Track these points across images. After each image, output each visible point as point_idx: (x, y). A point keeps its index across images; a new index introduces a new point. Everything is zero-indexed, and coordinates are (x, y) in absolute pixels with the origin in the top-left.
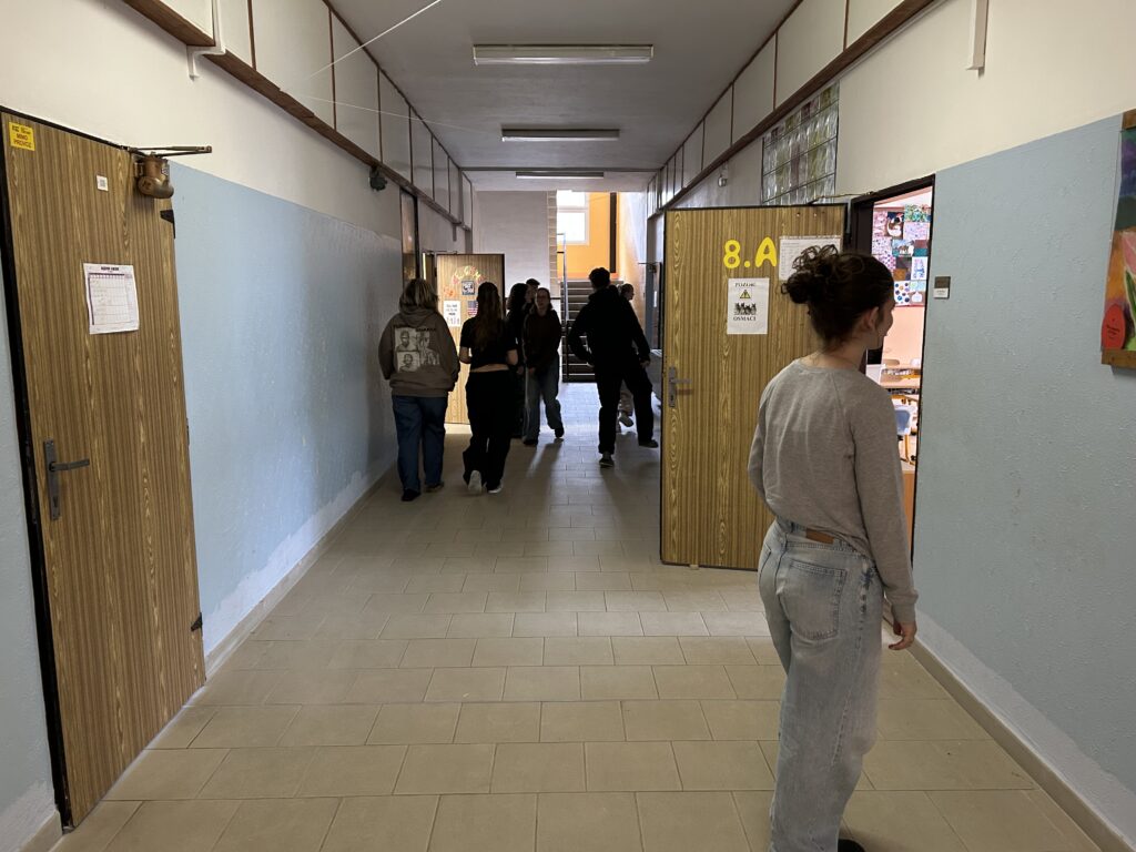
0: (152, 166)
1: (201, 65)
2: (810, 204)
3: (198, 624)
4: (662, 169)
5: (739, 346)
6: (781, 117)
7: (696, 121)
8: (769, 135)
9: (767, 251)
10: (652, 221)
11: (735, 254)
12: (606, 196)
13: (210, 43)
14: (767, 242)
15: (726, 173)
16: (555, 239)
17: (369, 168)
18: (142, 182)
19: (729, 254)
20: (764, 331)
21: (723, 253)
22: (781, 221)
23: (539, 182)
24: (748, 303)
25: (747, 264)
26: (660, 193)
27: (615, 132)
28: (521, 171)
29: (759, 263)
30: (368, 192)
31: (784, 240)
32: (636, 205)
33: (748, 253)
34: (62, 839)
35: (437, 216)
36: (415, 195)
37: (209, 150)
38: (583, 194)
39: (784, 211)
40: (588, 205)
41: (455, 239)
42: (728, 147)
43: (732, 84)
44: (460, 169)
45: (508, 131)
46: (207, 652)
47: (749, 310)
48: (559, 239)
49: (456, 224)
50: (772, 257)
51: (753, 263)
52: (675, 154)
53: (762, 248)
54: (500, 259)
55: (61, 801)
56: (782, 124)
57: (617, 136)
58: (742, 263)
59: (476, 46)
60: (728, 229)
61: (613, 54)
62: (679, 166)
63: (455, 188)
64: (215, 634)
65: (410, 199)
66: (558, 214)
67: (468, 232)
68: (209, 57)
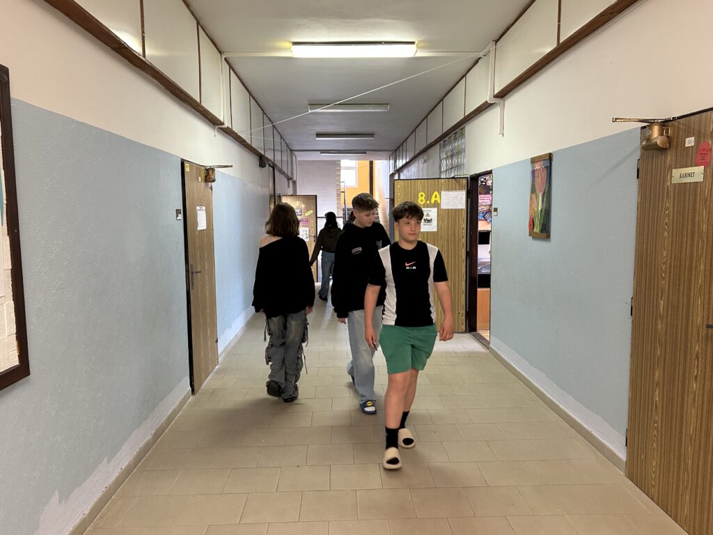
0: (211, 172)
1: (218, 131)
2: (453, 178)
3: (217, 341)
4: (396, 150)
5: (425, 236)
6: (446, 136)
7: (411, 131)
8: (442, 142)
9: (436, 197)
10: (392, 176)
11: (423, 198)
12: (367, 163)
13: (223, 124)
14: (436, 193)
15: (425, 157)
16: (339, 185)
17: (258, 158)
18: (208, 178)
19: (420, 198)
20: (435, 230)
21: (418, 198)
22: (441, 184)
23: (332, 156)
24: (429, 218)
25: (428, 202)
26: (395, 162)
27: (372, 135)
28: (323, 151)
29: (433, 202)
30: (258, 169)
31: (443, 193)
32: (383, 168)
33: (428, 198)
34: (192, 397)
35: (282, 175)
36: (274, 167)
37: (231, 166)
38: (354, 161)
39: (443, 180)
40: (357, 166)
41: (289, 187)
42: (425, 146)
43: (426, 117)
44: (291, 150)
45: (319, 135)
46: (219, 353)
47: (429, 221)
48: (342, 184)
49: (289, 179)
50: (438, 199)
51: (430, 202)
52: (402, 144)
53: (434, 196)
54: (314, 197)
55: (192, 385)
56: (446, 138)
57: (373, 137)
58: (426, 202)
59: (309, 105)
60: (420, 188)
61: (371, 108)
62: (405, 149)
63: (289, 160)
64: (221, 347)
65: (271, 169)
66: (342, 171)
67: (294, 183)
68: (221, 128)
